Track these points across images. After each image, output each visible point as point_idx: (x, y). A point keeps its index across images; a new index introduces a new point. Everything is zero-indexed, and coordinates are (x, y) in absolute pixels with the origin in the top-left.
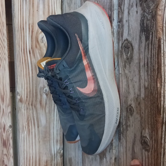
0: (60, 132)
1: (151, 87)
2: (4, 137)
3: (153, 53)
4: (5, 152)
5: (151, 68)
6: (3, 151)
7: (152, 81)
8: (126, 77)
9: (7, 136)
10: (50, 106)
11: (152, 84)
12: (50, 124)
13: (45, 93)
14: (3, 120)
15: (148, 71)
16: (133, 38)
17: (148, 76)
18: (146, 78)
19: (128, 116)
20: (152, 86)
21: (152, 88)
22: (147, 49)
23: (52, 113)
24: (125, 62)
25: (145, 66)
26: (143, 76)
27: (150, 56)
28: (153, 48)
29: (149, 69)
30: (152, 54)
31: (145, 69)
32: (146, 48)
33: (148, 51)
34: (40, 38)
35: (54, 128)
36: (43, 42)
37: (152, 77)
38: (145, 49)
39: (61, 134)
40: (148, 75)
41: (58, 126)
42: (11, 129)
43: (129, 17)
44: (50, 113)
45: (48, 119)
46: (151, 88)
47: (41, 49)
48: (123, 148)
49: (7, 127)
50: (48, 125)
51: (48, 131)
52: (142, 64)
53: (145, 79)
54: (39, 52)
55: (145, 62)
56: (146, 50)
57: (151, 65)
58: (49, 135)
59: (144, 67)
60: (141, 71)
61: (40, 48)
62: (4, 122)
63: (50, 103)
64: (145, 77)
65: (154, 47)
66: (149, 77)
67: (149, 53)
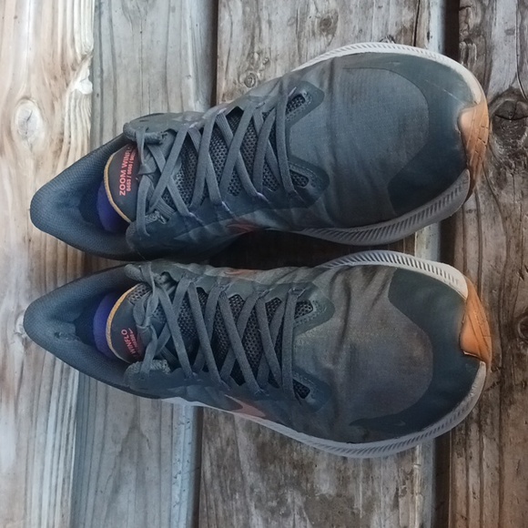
0: (63, 495)
8: (505, 219)
10: (33, 390)
12: (30, 460)
13: (20, 335)
19: (515, 351)
23: (42, 419)
24: (498, 168)
34: (17, 122)
35: (42, 478)
36: (26, 138)
39: (64, 504)
41: (58, 469)
43: (523, 19)
44: (32, 416)
45: (24, 444)
47: (19, 164)
48: (480, 474)
50: (24, 469)
51: (23, 492)
54: (10, 174)
58: (25, 509)
61: (16, 158)
63: (34, 378)
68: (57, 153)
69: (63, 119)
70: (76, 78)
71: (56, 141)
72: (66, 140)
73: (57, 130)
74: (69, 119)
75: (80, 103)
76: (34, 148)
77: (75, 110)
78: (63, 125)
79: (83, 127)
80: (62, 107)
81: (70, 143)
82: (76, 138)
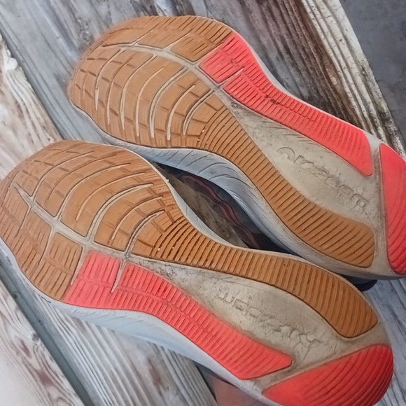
1: (318, 92)
2: (34, 367)
3: (288, 21)
4: (55, 394)
5: (300, 54)
6: (49, 395)
7: (316, 80)
9: (40, 361)
11: (318, 85)
14: (13, 333)
15: (296, 64)
16: (225, 12)
17: (301, 74)
18: (297, 79)
20: (320, 90)
21: (321, 94)
22: (271, 19)
25: (283, 58)
26: (288, 79)
27: (284, 32)
28: (283, 11)
29: (296, 58)
30: (289, 25)
31: (285, 63)
32: (267, 18)
33: (274, 23)
37: (311, 71)
38: (266, 22)
40: (299, 71)
42: (39, 342)
46: (319, 95)
49: (30, 342)
52: (273, 56)
53: (296, 83)
55: (278, 50)
56: (271, 24)
57: (296, 48)
59: (281, 61)
60: (279, 71)
62: (16, 336)
64: (294, 80)
65: (286, 9)
66: (304, 74)
67: (280, 26)
68: (21, 116)
69: (12, 93)
70: (3, 63)
71: (16, 109)
72: (21, 104)
73: (12, 102)
74: (15, 91)
75: (15, 76)
76: (6, 123)
77: (15, 83)
78: (14, 97)
79: (26, 89)
80: (6, 86)
81: (24, 104)
82: (27, 99)
